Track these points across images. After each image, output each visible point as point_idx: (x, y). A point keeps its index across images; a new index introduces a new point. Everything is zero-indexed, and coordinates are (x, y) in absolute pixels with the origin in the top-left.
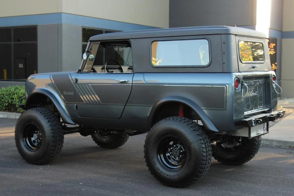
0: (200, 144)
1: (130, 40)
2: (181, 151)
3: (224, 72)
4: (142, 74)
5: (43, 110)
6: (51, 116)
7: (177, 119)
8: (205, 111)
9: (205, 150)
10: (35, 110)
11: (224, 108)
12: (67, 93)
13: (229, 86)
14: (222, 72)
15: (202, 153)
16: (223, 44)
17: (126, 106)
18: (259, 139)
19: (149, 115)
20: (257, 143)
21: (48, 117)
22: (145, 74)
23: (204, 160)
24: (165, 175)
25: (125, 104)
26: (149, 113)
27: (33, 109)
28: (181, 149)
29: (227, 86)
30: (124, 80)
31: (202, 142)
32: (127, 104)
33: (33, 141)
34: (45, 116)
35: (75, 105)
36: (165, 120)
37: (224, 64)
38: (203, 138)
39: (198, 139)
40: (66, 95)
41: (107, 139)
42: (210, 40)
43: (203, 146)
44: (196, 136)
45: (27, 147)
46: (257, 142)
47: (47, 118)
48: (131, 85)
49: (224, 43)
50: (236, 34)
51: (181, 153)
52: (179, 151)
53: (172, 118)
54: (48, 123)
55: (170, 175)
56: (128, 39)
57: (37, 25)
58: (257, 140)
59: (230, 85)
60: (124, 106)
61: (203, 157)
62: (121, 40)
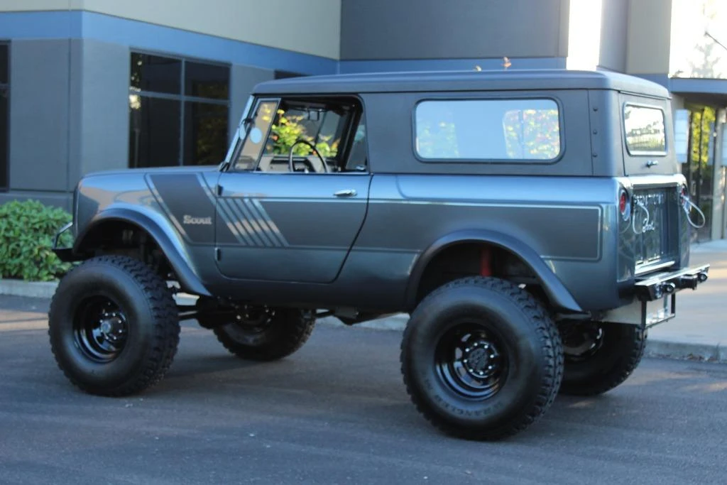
0: (543, 339)
1: (360, 95)
2: (492, 356)
3: (594, 175)
4: (392, 178)
5: (129, 261)
6: (150, 276)
7: (485, 283)
8: (551, 263)
9: (551, 353)
10: (109, 261)
11: (596, 257)
12: (194, 221)
13: (607, 207)
14: (591, 174)
15: (546, 358)
16: (594, 112)
17: (351, 253)
18: (644, 335)
19: (409, 273)
20: (639, 343)
21: (145, 279)
22: (400, 177)
23: (550, 376)
24: (456, 411)
25: (349, 248)
26: (410, 268)
27: (103, 257)
28: (490, 351)
29: (604, 206)
30: (348, 192)
31: (546, 334)
32: (354, 248)
33: (98, 338)
34: (136, 276)
35: (216, 249)
36: (456, 283)
37: (595, 156)
38: (546, 325)
39: (536, 326)
40: (191, 224)
42: (560, 100)
43: (549, 343)
44: (533, 321)
46: (639, 339)
47: (143, 282)
48: (364, 204)
49: (595, 110)
50: (619, 89)
51: (491, 362)
52: (486, 356)
53: (473, 280)
54: (146, 291)
55: (467, 412)
56: (356, 94)
57: (9, 41)
58: (640, 336)
59: (610, 205)
60: (345, 253)
61: (547, 368)
62: (337, 96)
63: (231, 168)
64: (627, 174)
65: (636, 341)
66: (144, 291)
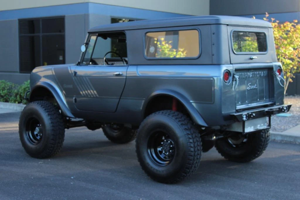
0: (188, 139)
1: (126, 31)
2: (171, 146)
3: (213, 64)
4: (135, 67)
5: (45, 103)
6: (51, 110)
7: (166, 113)
8: (194, 104)
9: (192, 145)
10: (37, 103)
11: (212, 101)
12: (67, 86)
13: (217, 79)
14: (211, 64)
15: (190, 148)
16: (213, 35)
17: (121, 100)
18: (266, 135)
19: (141, 108)
20: (263, 140)
21: (49, 110)
22: (139, 66)
23: (192, 156)
25: (119, 97)
26: (142, 106)
27: (35, 102)
28: (171, 143)
29: (215, 78)
30: (118, 73)
31: (190, 136)
32: (121, 97)
33: (36, 134)
34: (45, 109)
35: (74, 98)
37: (213, 55)
38: (191, 133)
39: (185, 133)
40: (66, 88)
41: (117, 133)
42: (200, 30)
43: (191, 141)
44: (184, 130)
45: (29, 141)
46: (263, 138)
47: (48, 112)
48: (124, 78)
49: (214, 34)
50: (227, 24)
51: (171, 148)
52: (169, 146)
54: (49, 116)
56: (124, 30)
57: (65, 16)
58: (264, 136)
59: (218, 78)
60: (118, 100)
61: (190, 152)
62: (118, 32)
63: (81, 64)
64: (232, 63)
65: (262, 138)
66: (48, 116)
